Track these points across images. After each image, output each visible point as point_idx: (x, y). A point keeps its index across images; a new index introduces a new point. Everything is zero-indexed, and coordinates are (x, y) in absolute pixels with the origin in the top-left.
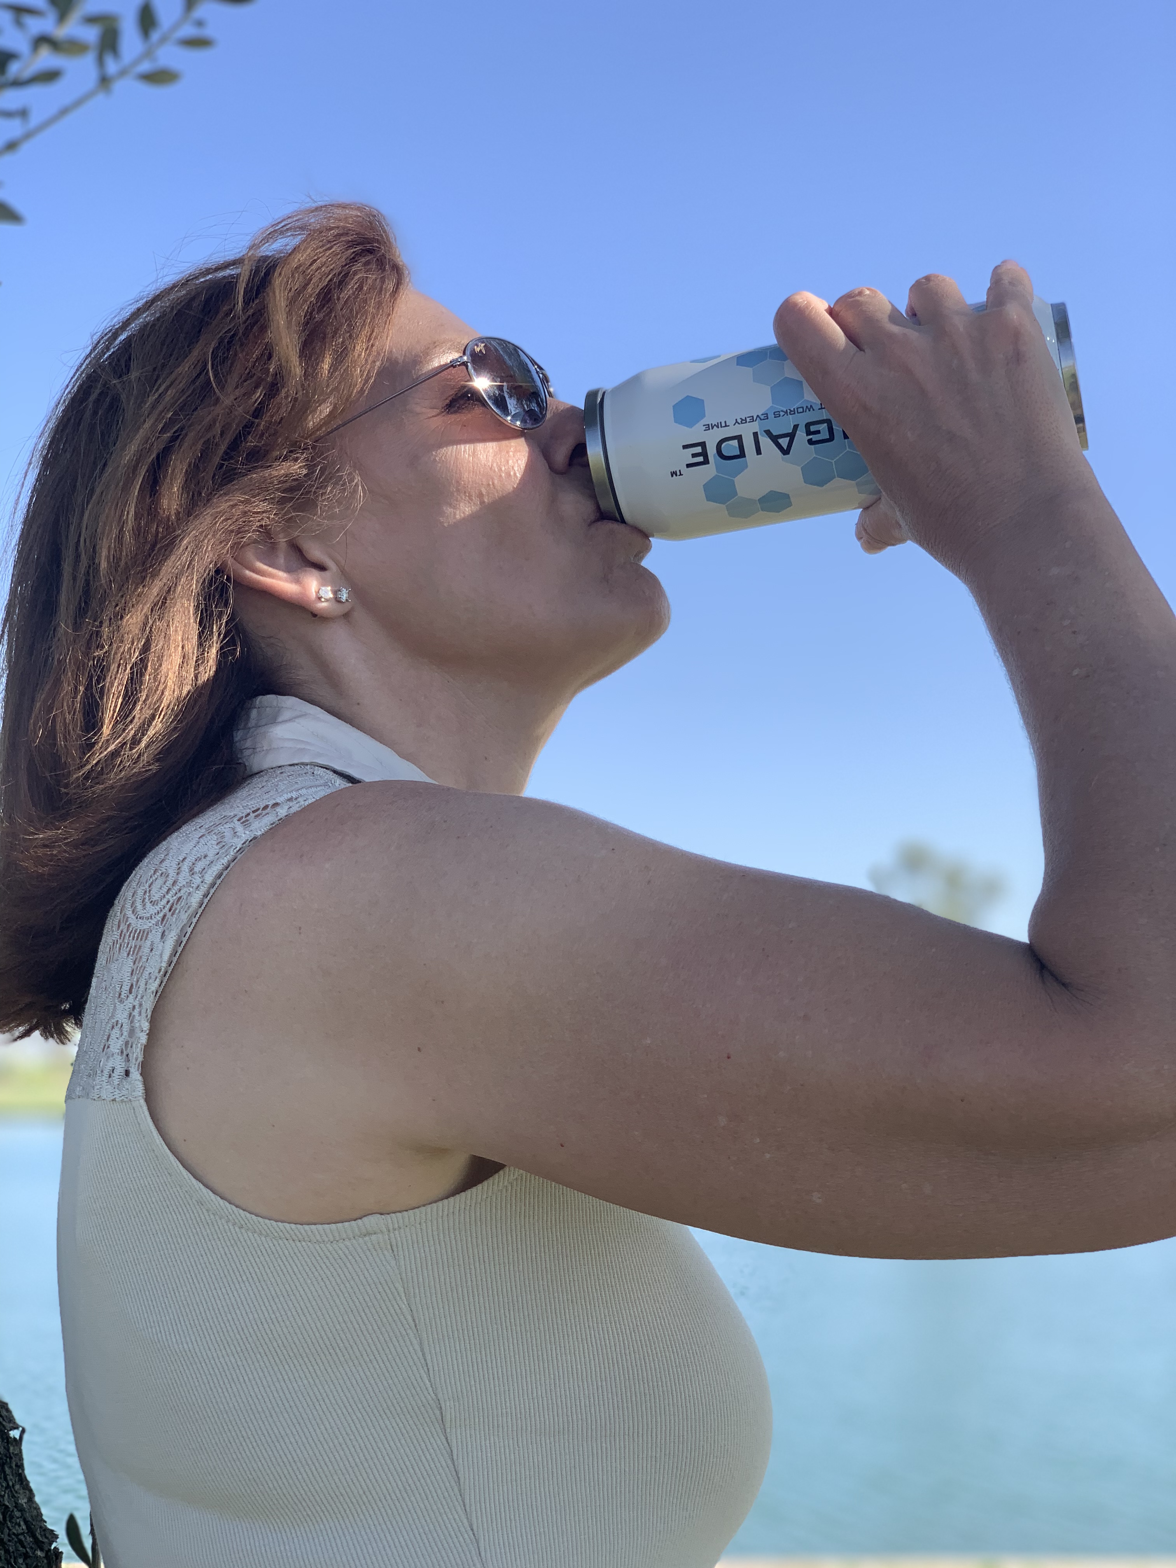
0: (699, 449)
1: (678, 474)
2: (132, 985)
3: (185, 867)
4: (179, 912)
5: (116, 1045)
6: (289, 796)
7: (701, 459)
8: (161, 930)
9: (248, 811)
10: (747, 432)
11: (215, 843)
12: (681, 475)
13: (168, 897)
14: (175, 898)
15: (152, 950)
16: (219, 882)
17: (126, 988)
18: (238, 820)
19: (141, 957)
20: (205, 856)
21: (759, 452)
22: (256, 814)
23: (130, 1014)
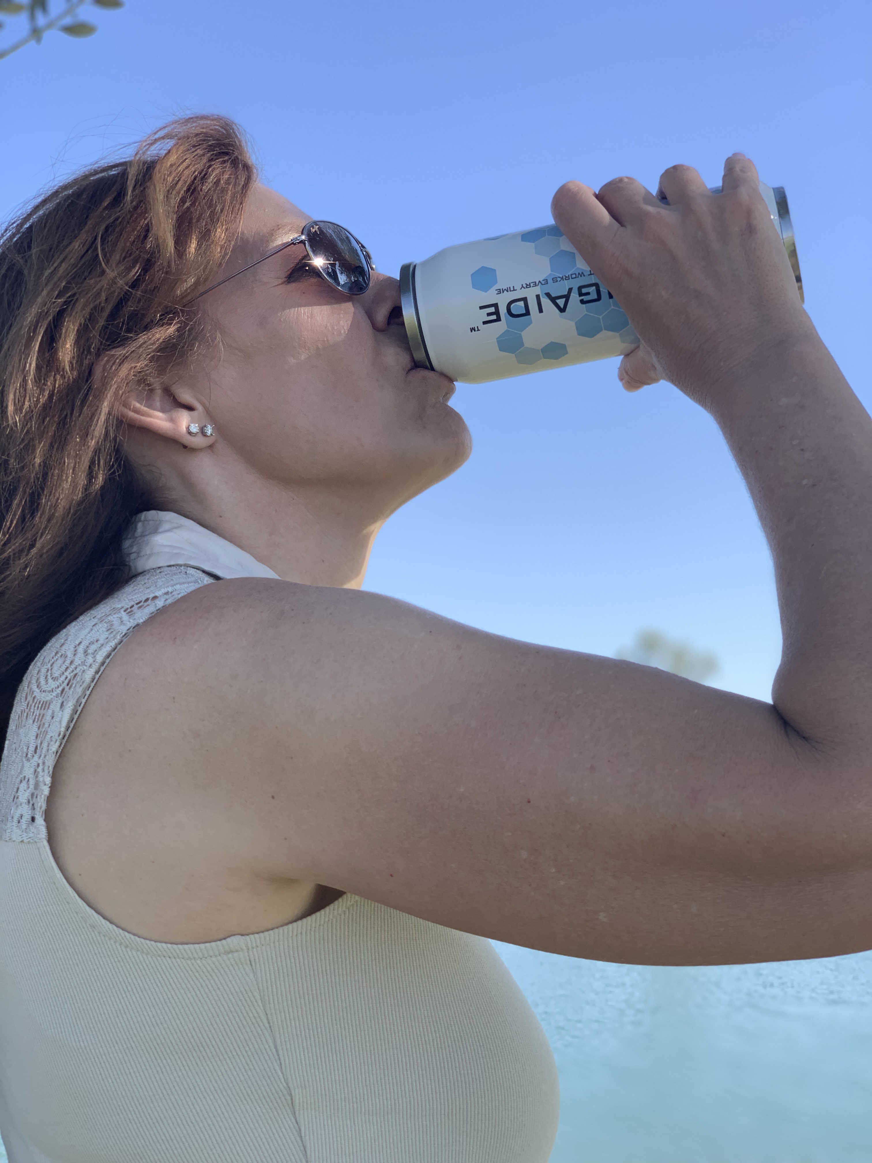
0: (492, 309)
1: (476, 329)
2: (36, 748)
3: (81, 649)
4: (76, 686)
5: (23, 796)
6: (166, 590)
7: (494, 317)
8: (60, 701)
9: (133, 603)
10: (531, 294)
11: (104, 629)
12: (478, 330)
13: (66, 674)
14: (72, 674)
15: (53, 717)
16: (108, 661)
17: (32, 749)
18: (125, 611)
19: (44, 724)
20: (97, 641)
21: (541, 310)
22: (139, 605)
23: (35, 771)
